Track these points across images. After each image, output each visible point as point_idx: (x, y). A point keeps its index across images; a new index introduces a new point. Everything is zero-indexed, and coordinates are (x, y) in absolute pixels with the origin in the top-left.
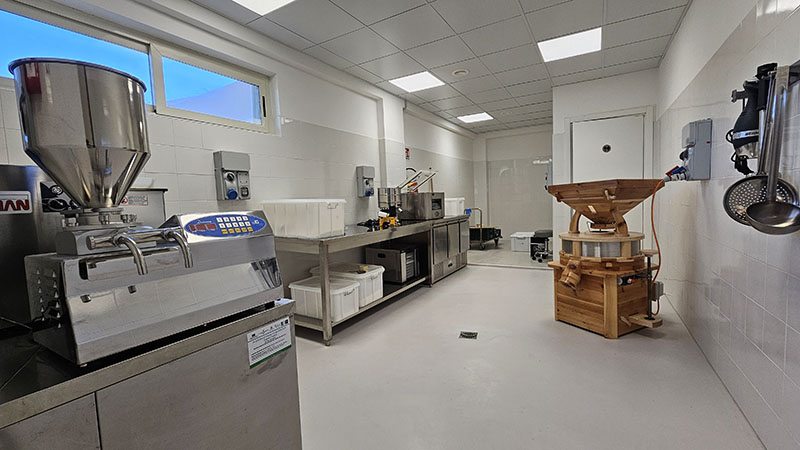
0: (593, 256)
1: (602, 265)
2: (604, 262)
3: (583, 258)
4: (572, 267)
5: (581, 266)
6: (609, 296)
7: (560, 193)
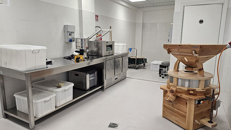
0: (184, 86)
1: (188, 92)
2: (189, 90)
3: (178, 87)
4: (172, 91)
5: (177, 91)
6: (190, 109)
7: (170, 49)
